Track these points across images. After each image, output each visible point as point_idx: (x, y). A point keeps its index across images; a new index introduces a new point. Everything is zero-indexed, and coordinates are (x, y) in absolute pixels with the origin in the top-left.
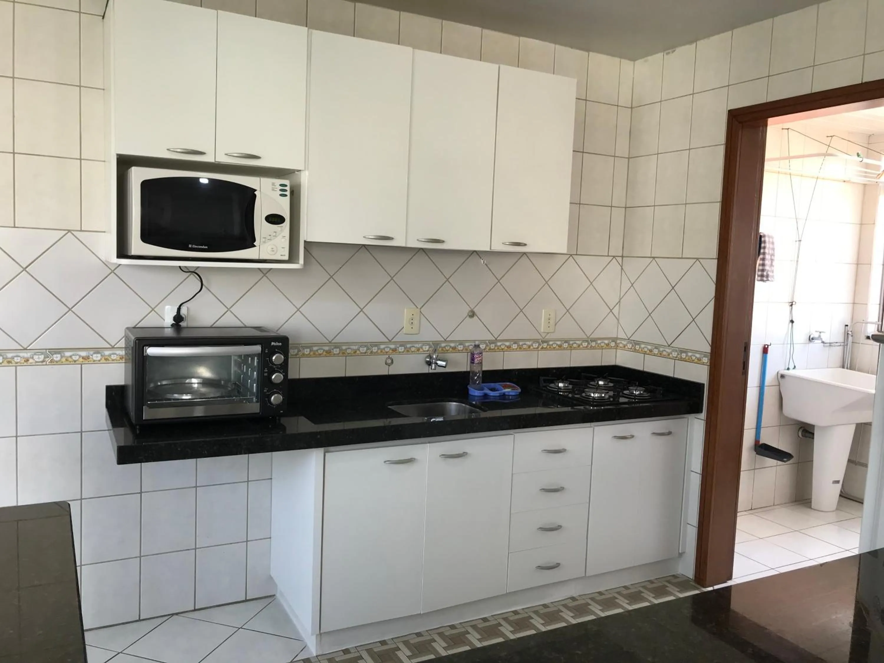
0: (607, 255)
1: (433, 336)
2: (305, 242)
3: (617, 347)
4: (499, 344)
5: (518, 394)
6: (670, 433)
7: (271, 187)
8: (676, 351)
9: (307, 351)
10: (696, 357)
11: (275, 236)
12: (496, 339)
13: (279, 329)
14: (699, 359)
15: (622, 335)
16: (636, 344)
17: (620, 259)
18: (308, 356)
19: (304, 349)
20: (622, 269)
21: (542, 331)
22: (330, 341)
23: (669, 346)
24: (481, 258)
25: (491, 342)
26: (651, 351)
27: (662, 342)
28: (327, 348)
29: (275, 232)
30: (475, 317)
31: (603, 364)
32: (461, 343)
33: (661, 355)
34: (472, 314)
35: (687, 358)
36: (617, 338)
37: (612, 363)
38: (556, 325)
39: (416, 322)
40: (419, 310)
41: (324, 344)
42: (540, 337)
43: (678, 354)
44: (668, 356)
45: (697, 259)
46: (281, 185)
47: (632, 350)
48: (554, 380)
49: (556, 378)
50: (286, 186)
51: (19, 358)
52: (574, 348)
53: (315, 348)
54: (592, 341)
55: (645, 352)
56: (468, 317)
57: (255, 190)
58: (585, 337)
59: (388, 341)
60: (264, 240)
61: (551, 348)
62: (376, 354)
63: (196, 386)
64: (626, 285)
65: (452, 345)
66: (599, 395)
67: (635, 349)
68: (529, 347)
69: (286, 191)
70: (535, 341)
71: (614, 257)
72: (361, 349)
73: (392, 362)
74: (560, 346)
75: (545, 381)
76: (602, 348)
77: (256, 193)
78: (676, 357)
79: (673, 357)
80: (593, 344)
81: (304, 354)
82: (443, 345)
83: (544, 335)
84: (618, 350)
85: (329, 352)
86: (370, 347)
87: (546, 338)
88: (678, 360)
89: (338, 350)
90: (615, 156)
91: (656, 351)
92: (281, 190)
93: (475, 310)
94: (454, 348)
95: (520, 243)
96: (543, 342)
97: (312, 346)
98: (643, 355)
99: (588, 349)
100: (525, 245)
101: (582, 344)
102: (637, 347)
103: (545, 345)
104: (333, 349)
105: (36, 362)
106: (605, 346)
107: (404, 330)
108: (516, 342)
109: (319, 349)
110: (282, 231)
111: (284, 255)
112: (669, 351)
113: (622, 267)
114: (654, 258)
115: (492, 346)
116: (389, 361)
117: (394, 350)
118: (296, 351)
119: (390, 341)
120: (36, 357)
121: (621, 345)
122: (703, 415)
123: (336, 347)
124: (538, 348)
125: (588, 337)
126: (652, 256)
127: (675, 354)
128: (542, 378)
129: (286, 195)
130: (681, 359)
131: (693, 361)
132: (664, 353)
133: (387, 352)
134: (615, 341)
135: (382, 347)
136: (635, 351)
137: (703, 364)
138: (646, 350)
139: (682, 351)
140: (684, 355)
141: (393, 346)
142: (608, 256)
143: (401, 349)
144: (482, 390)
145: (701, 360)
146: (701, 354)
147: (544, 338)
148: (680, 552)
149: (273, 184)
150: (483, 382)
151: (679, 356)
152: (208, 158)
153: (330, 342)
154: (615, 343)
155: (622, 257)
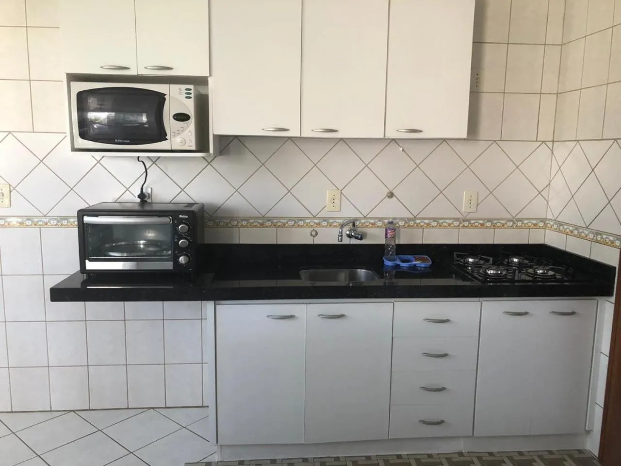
0: (535, 140)
1: (353, 214)
2: (214, 136)
3: (545, 227)
4: (418, 221)
5: (428, 266)
6: (573, 313)
7: (178, 91)
8: (593, 233)
9: (245, 223)
10: (610, 240)
11: (183, 131)
12: (415, 217)
13: (222, 205)
14: (612, 242)
15: (550, 216)
16: (561, 225)
17: (550, 144)
18: (246, 226)
19: (242, 222)
20: (553, 153)
21: (463, 210)
22: (263, 215)
23: (587, 228)
24: (399, 146)
25: (410, 220)
26: (572, 232)
27: (582, 224)
28: (261, 221)
29: (182, 128)
30: (394, 198)
31: (531, 242)
32: (380, 219)
33: (579, 236)
34: (391, 195)
35: (602, 240)
36: (546, 219)
37: (541, 242)
38: (477, 206)
39: (337, 201)
40: (340, 192)
41: (258, 218)
42: (461, 216)
43: (594, 236)
44: (585, 238)
45: (615, 140)
46: (186, 89)
47: (557, 231)
48: (465, 255)
49: (467, 254)
50: (191, 90)
51: (41, 222)
52: (498, 226)
53: (251, 221)
54: (518, 220)
55: (567, 232)
56: (387, 197)
57: (165, 95)
58: (511, 217)
59: (312, 217)
60: (173, 134)
61: (473, 226)
62: (302, 227)
63: (142, 246)
64: (555, 168)
65: (372, 221)
66: (495, 272)
67: (560, 230)
68: (450, 225)
69: (191, 94)
70: (457, 219)
71: (543, 142)
72: (289, 223)
73: (317, 234)
74: (482, 225)
75: (458, 256)
76: (529, 228)
77: (165, 97)
78: (593, 239)
79: (590, 239)
80: (519, 224)
81: (242, 225)
82: (363, 221)
83: (465, 215)
84: (547, 230)
85: (262, 224)
86: (297, 221)
87: (467, 217)
88: (594, 242)
89: (270, 223)
90: (545, 45)
91: (576, 232)
92: (186, 93)
93: (394, 192)
94: (373, 224)
95: (417, 130)
96: (464, 221)
97: (248, 219)
98: (565, 235)
99: (514, 228)
100: (421, 131)
101: (506, 224)
102: (561, 228)
103: (466, 224)
104: (266, 222)
105: (52, 225)
106: (533, 226)
107: (326, 208)
108: (435, 219)
109: (255, 222)
110: (188, 126)
111: (192, 146)
112: (586, 232)
113: (552, 151)
114: (578, 141)
115: (411, 223)
116: (314, 233)
117: (318, 224)
118: (236, 223)
119: (314, 217)
120: (52, 222)
121: (549, 226)
122: (613, 299)
123: (269, 221)
124: (459, 226)
125: (514, 218)
126: (577, 139)
127: (591, 236)
128: (455, 253)
129: (191, 98)
130: (597, 242)
131: (606, 244)
132: (583, 235)
133: (312, 226)
134: (544, 221)
135: (308, 221)
136: (560, 231)
137: (616, 247)
138: (568, 230)
139: (597, 233)
140: (599, 237)
141: (317, 221)
142: (537, 141)
143: (324, 224)
144: (394, 260)
145: (613, 243)
146: (615, 237)
147: (465, 217)
148: (587, 429)
149: (180, 89)
150: (397, 254)
151: (595, 238)
152: (132, 72)
153: (263, 217)
154: (544, 223)
155: (553, 141)
